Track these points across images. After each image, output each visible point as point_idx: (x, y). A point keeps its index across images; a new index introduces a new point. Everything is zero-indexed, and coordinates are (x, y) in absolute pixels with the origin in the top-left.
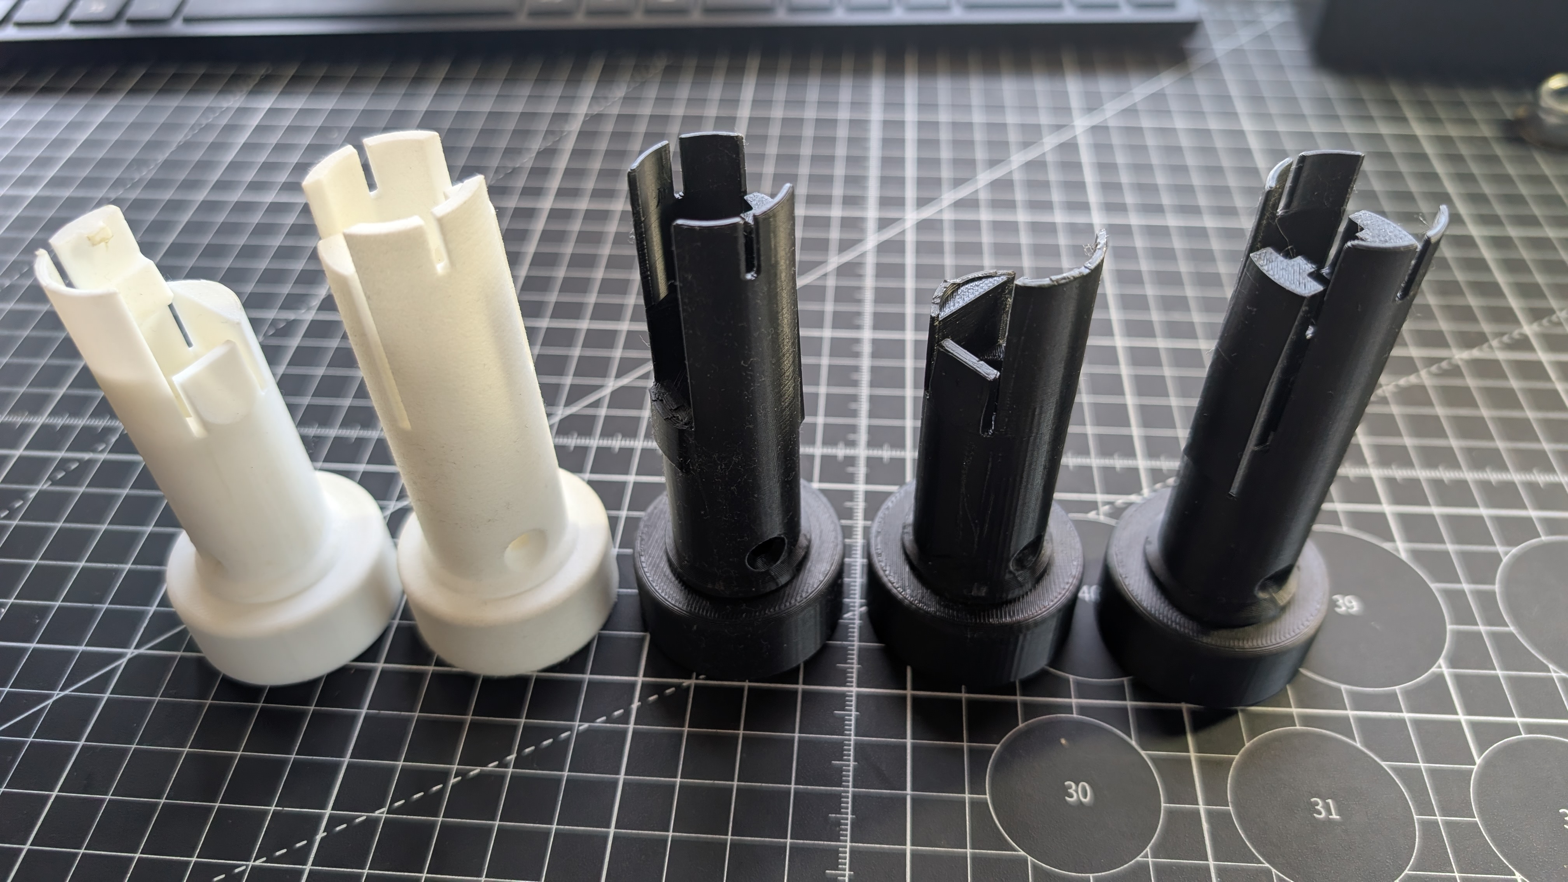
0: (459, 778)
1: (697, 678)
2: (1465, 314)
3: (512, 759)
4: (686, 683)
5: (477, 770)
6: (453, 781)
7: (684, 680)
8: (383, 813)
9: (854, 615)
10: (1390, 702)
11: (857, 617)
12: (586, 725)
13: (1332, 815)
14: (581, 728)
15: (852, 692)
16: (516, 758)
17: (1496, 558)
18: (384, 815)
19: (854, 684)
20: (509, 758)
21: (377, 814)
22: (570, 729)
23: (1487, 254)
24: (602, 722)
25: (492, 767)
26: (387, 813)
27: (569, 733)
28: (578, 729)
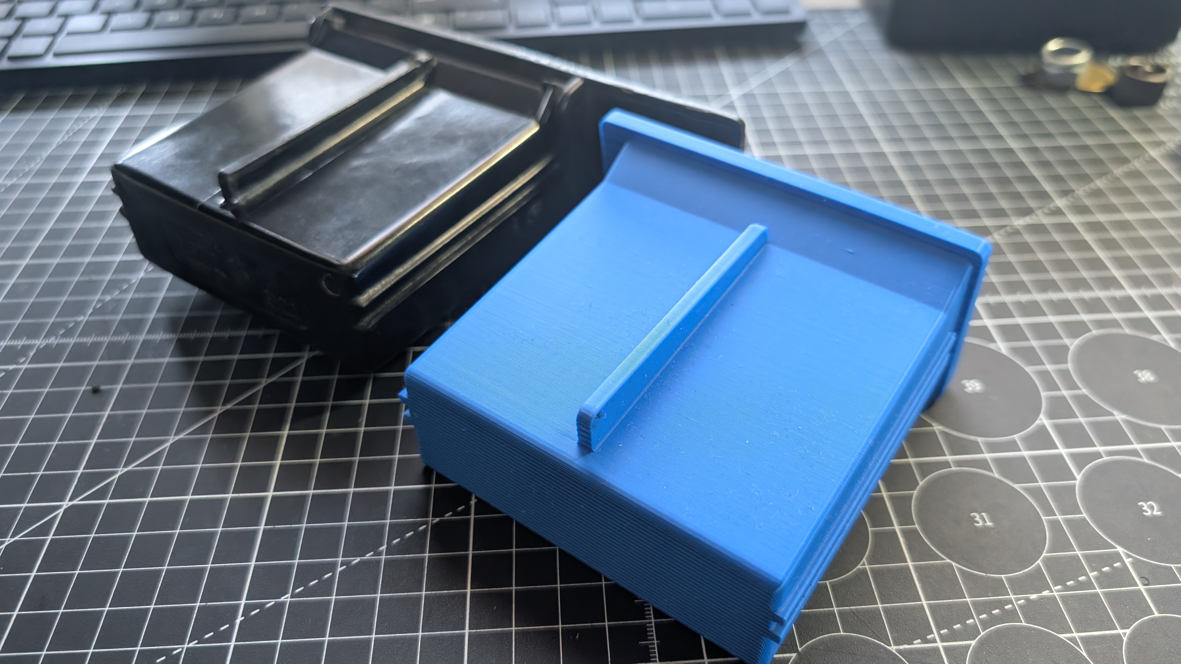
0: (345, 567)
2: (1017, 196)
3: (383, 549)
5: (358, 560)
6: (339, 569)
8: (287, 598)
10: (1013, 446)
12: (437, 520)
13: (986, 522)
14: (434, 522)
16: (387, 548)
17: (1066, 348)
18: (289, 600)
20: (381, 549)
21: (283, 599)
22: (426, 523)
23: (1024, 158)
24: (449, 516)
25: (369, 556)
26: (291, 598)
27: (424, 527)
28: (432, 523)
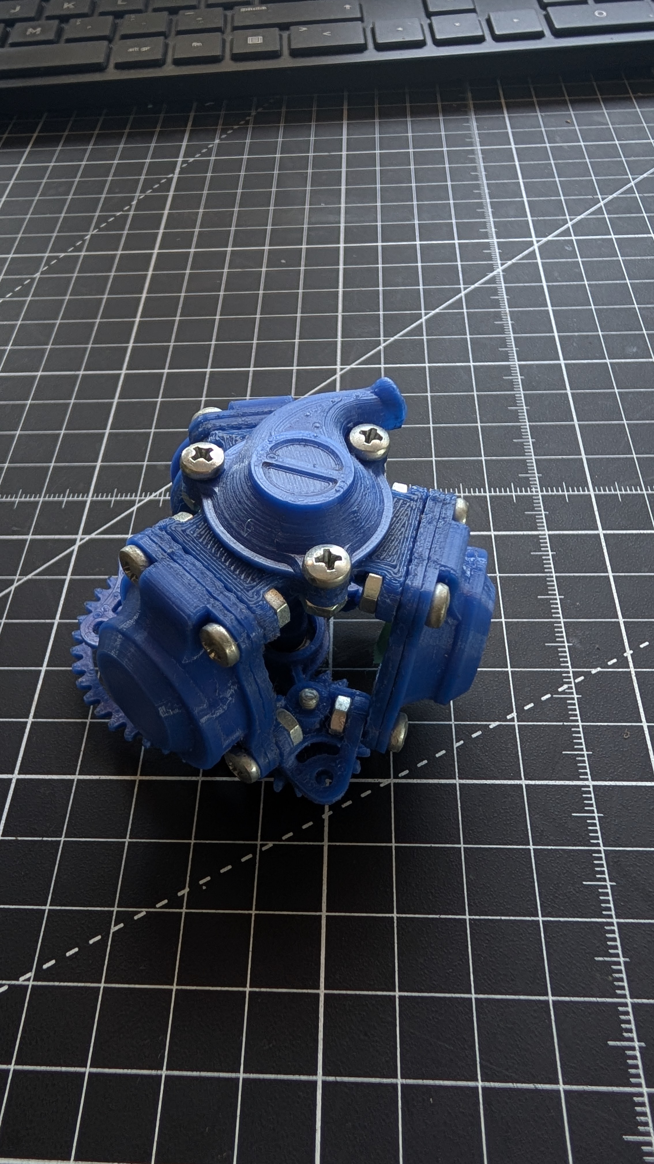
0: (122, 925)
1: (396, 777)
3: (184, 895)
4: (384, 782)
5: (143, 912)
6: (114, 929)
7: (380, 780)
8: (28, 980)
9: (571, 688)
11: (574, 690)
12: (270, 844)
14: (264, 849)
15: (588, 787)
16: (188, 893)
18: (31, 983)
19: (589, 777)
20: (180, 894)
21: (21, 981)
22: (252, 849)
24: (288, 840)
25: (161, 907)
26: (34, 981)
27: (250, 856)
28: (261, 850)
